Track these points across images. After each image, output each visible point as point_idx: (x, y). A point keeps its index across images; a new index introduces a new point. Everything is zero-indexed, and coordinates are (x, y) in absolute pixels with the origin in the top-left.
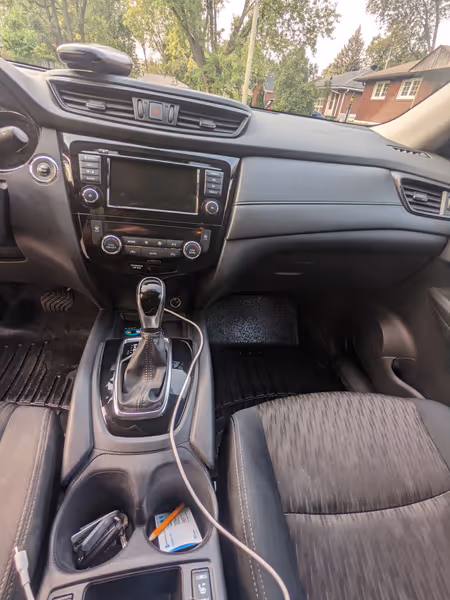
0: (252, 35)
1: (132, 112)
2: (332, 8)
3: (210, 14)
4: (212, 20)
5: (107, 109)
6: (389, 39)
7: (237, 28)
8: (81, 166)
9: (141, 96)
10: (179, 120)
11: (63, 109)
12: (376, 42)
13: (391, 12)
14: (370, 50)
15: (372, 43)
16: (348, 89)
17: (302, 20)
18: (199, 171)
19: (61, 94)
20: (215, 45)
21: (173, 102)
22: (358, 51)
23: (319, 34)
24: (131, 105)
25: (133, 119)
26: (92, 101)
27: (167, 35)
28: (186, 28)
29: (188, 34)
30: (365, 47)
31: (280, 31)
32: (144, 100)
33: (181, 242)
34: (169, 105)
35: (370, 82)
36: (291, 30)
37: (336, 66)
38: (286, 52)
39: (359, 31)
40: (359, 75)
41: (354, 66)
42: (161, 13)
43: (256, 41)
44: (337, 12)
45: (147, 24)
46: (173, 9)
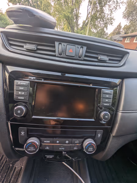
0: (88, 25)
1: (54, 51)
2: (112, 17)
3: (76, 20)
4: (77, 21)
5: (38, 49)
6: (130, 25)
7: (84, 24)
8: (15, 89)
9: (61, 41)
10: (86, 56)
11: (8, 50)
12: (126, 26)
13: (131, 18)
14: (124, 29)
15: (125, 27)
16: (117, 39)
17: (103, 21)
18: (97, 90)
19: (8, 40)
20: (77, 28)
21: (82, 45)
22: (120, 29)
23: (109, 25)
24: (54, 47)
25: (55, 56)
26: (28, 44)
27: (64, 26)
28: (69, 24)
29: (70, 25)
30: (122, 28)
31: (97, 24)
32: (63, 44)
33: (82, 140)
34: (80, 46)
35: (125, 38)
36: (100, 24)
37: (113, 33)
38: (98, 29)
39: (120, 24)
40: (121, 35)
41: (119, 33)
42: (63, 20)
43: (90, 27)
44: (114, 18)
45: (59, 23)
46: (66, 19)
